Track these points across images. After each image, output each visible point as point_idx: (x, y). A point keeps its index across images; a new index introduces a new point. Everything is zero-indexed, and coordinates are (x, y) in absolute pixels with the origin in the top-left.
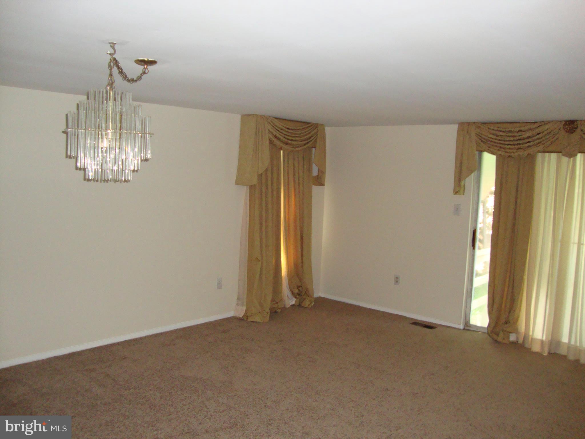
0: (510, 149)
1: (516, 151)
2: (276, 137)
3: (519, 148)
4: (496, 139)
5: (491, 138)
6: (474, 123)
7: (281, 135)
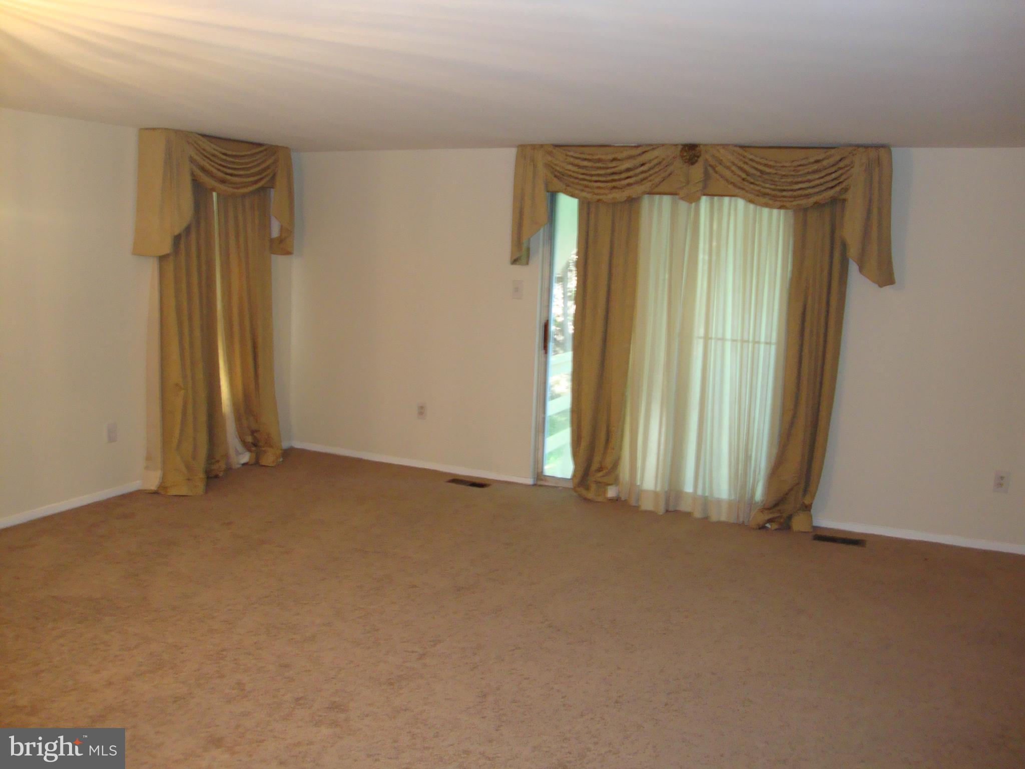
0: (599, 188)
1: (609, 191)
2: (203, 169)
3: (614, 188)
4: (577, 173)
5: (570, 170)
6: (542, 146)
7: (213, 166)
